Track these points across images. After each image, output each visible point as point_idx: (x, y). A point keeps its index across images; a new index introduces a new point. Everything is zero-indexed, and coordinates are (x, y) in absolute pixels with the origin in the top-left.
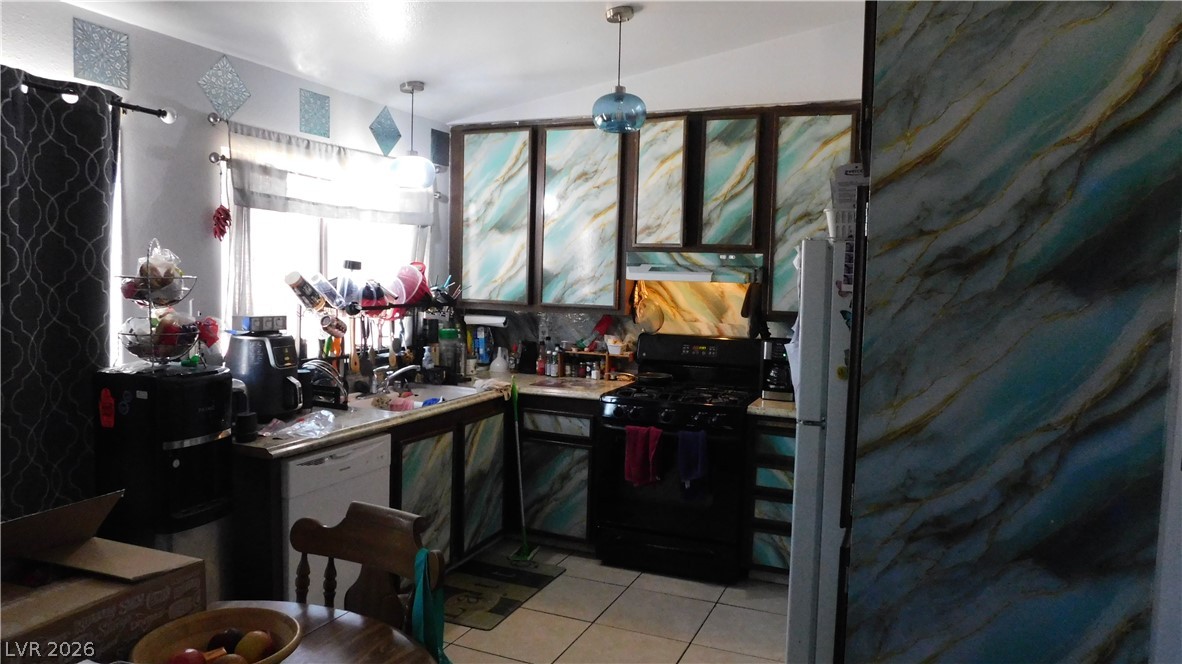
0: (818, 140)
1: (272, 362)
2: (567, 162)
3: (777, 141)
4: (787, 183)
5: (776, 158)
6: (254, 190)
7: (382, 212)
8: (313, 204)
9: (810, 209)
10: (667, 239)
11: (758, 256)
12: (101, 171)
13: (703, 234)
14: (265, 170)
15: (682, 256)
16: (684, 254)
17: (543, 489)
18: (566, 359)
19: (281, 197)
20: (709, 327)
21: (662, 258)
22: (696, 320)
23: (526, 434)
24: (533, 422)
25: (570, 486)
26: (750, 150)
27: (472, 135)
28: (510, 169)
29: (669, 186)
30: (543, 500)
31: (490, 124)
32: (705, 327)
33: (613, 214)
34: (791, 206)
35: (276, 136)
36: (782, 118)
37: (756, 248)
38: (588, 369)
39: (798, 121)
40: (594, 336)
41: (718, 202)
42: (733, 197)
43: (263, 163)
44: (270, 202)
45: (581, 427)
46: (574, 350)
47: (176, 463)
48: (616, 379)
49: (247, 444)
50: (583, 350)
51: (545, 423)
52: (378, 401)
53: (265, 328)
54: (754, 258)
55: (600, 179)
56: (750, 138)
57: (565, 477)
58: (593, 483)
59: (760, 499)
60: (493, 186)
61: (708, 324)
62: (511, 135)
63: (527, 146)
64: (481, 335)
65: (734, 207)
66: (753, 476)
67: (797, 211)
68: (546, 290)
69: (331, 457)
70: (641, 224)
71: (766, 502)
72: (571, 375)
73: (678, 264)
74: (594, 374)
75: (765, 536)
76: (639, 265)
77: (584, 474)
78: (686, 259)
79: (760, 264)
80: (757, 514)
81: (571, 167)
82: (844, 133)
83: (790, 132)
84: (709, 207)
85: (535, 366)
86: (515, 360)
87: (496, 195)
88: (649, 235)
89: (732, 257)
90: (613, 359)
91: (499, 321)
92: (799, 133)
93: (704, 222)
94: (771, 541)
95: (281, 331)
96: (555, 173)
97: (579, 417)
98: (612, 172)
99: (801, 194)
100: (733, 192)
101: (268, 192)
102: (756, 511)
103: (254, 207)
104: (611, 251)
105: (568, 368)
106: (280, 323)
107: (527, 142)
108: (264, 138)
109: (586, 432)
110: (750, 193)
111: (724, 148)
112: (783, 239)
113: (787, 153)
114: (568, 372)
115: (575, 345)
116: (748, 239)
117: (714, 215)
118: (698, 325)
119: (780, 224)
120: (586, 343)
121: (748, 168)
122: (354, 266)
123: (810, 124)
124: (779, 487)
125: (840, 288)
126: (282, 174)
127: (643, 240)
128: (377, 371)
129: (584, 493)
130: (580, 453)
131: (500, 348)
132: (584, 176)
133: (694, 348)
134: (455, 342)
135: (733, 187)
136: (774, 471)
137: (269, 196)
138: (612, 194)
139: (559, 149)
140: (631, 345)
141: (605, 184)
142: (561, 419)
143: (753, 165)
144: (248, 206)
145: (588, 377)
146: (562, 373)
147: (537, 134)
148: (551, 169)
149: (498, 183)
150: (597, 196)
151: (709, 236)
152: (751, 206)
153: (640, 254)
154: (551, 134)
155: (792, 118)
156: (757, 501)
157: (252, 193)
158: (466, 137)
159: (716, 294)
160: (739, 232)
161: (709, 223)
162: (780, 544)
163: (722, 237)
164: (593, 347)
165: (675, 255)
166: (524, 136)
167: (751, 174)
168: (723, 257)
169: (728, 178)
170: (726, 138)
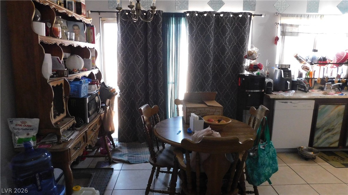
1: (283, 76)
6: (287, 31)
8: (308, 33)
12: (245, 31)
19: (296, 32)
35: (296, 15)
43: (291, 24)
44: (292, 34)
47: (250, 95)
49: (268, 95)
52: (325, 93)
53: (283, 68)
69: (291, 102)
95: (288, 69)
101: (291, 31)
106: (288, 66)
108: (292, 16)
122: (315, 51)
126: (297, 26)
128: (327, 84)
137: (291, 32)
144: (285, 35)
157: (286, 32)
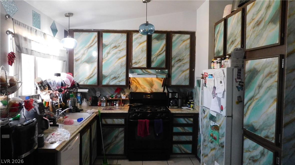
0: (182, 41)
1: (38, 113)
2: (110, 43)
3: (172, 40)
4: (175, 51)
5: (172, 45)
6: (23, 47)
7: (55, 56)
9: (180, 58)
10: (142, 66)
11: (167, 70)
13: (152, 64)
14: (25, 39)
15: (145, 70)
16: (146, 70)
17: (109, 141)
18: (108, 101)
19: (30, 50)
20: (149, 90)
21: (140, 71)
22: (145, 88)
23: (103, 125)
24: (106, 121)
25: (118, 140)
26: (164, 42)
27: (77, 33)
28: (91, 44)
29: (142, 51)
30: (109, 145)
31: (83, 30)
32: (148, 90)
33: (125, 58)
34: (175, 58)
35: (27, 26)
36: (173, 34)
37: (166, 68)
38: (115, 103)
39: (177, 35)
40: (116, 94)
41: (156, 56)
42: (160, 55)
43: (24, 36)
44: (27, 51)
45: (121, 121)
46: (110, 98)
48: (124, 106)
49: (43, 148)
50: (113, 98)
51: (110, 121)
52: (59, 121)
54: (166, 71)
55: (120, 48)
56: (164, 39)
57: (116, 137)
58: (125, 138)
59: (174, 135)
60: (85, 49)
61: (148, 89)
62: (91, 33)
63: (97, 37)
64: (79, 95)
65: (160, 57)
66: (172, 130)
67: (177, 59)
68: (103, 81)
69: (69, 146)
70: (133, 61)
71: (175, 136)
72: (109, 106)
73: (144, 73)
74: (117, 105)
75: (176, 145)
76: (133, 73)
77: (123, 135)
78: (146, 71)
79: (167, 72)
80: (174, 140)
81: (111, 44)
82: (188, 39)
83: (175, 38)
84: (153, 57)
85: (97, 103)
86: (91, 102)
87: (86, 51)
88: (136, 64)
89: (159, 71)
90: (123, 100)
91: (86, 91)
92: (177, 38)
93: (152, 61)
94: (177, 146)
96: (106, 46)
97: (120, 118)
98: (124, 46)
99: (178, 54)
100: (160, 53)
101: (26, 47)
102: (174, 139)
103: (22, 53)
104: (125, 69)
105: (108, 104)
106: (38, 97)
107: (97, 36)
108: (24, 27)
109: (123, 122)
110: (164, 53)
111: (157, 41)
112: (174, 66)
113: (175, 43)
114: (108, 105)
115: (110, 97)
116: (164, 66)
117: (155, 59)
118: (145, 89)
119: (173, 62)
120: (114, 96)
121: (164, 47)
123: (180, 36)
124: (179, 131)
125: (236, 80)
126: (30, 41)
127: (134, 66)
128: (57, 110)
129: (123, 141)
130: (121, 129)
131: (85, 99)
132: (115, 47)
133: (147, 95)
134: (73, 98)
135: (160, 52)
136: (178, 128)
137: (27, 49)
138: (124, 53)
139: (107, 39)
140: (127, 96)
141: (122, 49)
142: (115, 120)
143: (165, 46)
145: (114, 106)
146: (107, 105)
147: (100, 34)
148: (104, 44)
149: (86, 48)
150: (119, 53)
151: (153, 65)
152: (165, 57)
153: (133, 70)
154: (104, 35)
155: (176, 34)
156: (174, 136)
158: (75, 33)
159: (151, 81)
160: (162, 64)
161: (153, 61)
162: (180, 147)
163: (157, 65)
164: (116, 97)
165: (143, 70)
166: (96, 34)
167: (165, 49)
168: (157, 71)
169: (158, 49)
170: (158, 39)
